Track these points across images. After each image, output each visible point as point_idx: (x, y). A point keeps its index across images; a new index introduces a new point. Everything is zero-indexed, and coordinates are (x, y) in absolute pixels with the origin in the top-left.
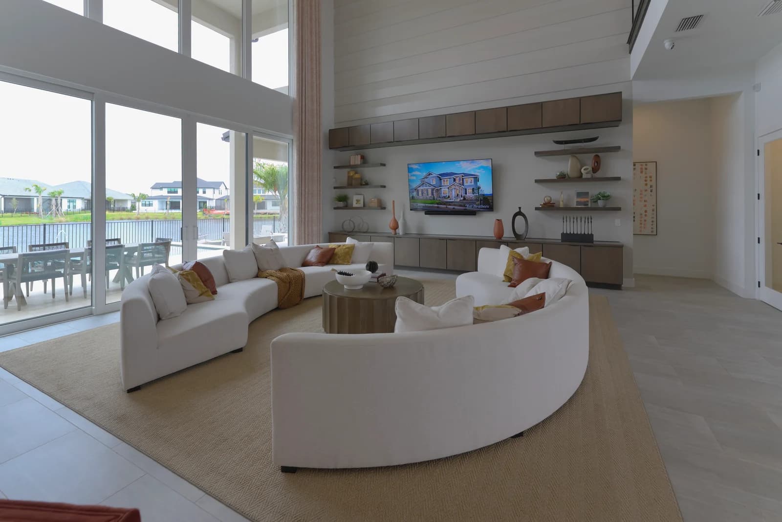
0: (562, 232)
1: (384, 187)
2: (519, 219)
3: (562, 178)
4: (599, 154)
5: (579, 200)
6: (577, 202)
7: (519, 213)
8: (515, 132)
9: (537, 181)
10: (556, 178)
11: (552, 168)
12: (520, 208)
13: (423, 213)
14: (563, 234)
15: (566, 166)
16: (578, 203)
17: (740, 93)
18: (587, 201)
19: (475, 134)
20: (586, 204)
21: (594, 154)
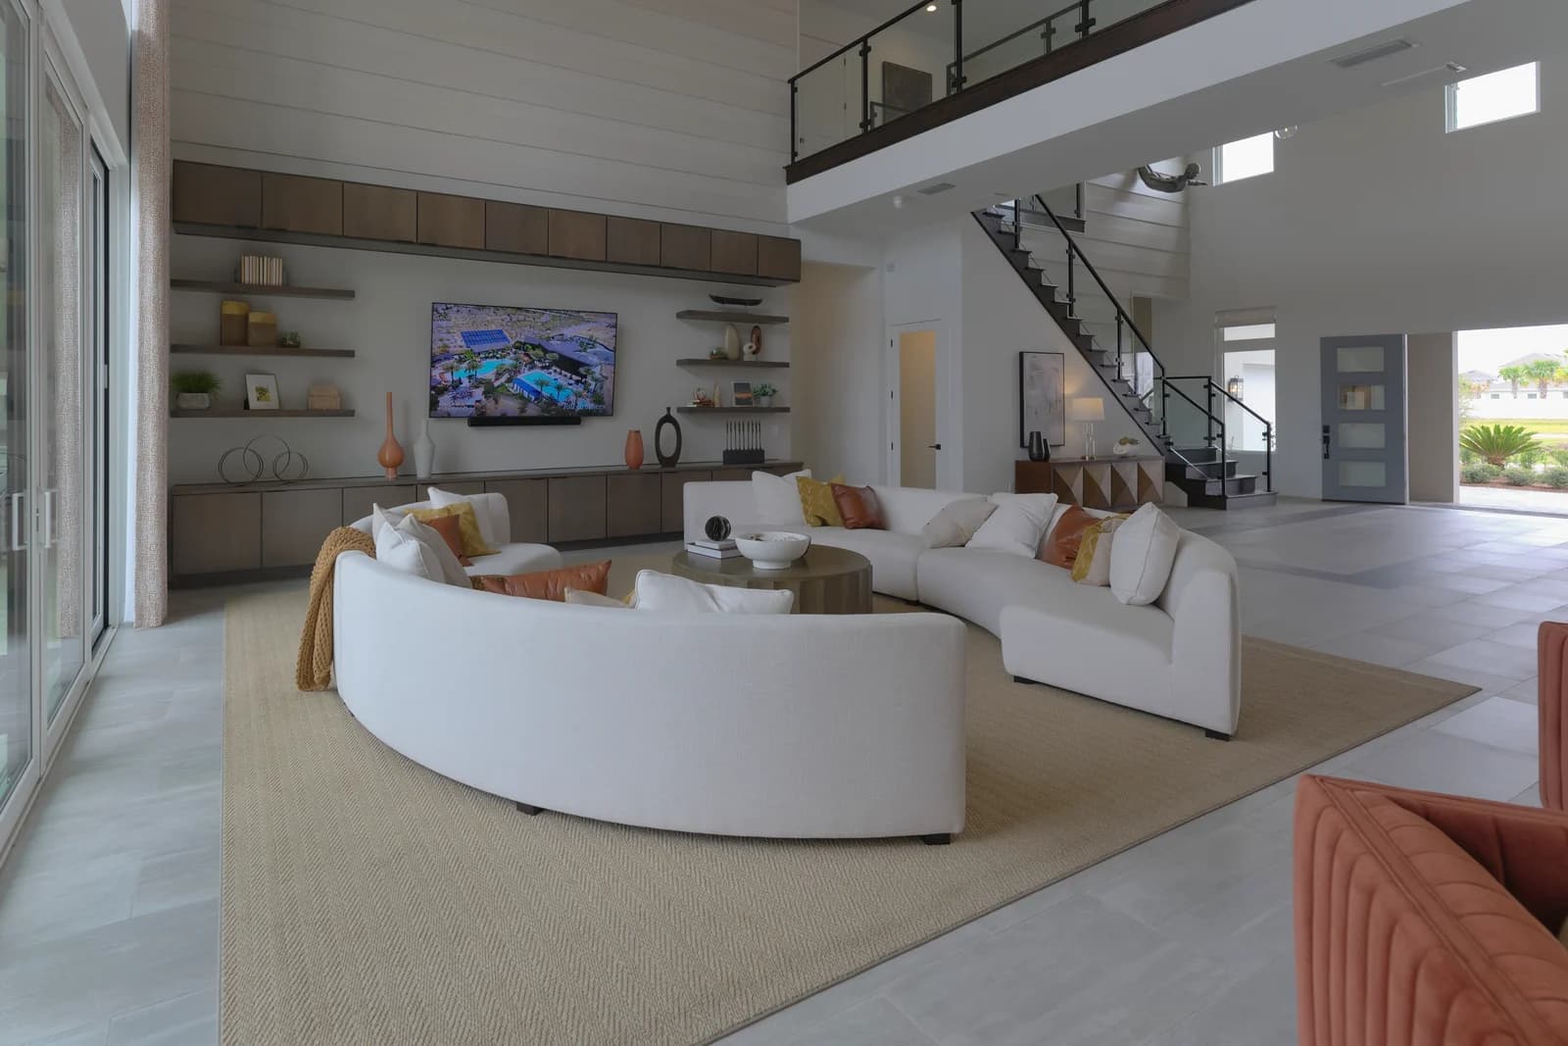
0: (725, 449)
1: (350, 354)
2: (668, 427)
3: (720, 359)
4: (760, 325)
5: (739, 396)
6: (736, 399)
7: (668, 419)
8: (673, 271)
9: (680, 363)
10: (709, 358)
11: (703, 341)
12: (669, 409)
13: (464, 424)
14: (726, 453)
15: (723, 339)
16: (738, 401)
17: (872, 269)
18: (749, 398)
19: (606, 261)
20: (748, 401)
21: (754, 325)
